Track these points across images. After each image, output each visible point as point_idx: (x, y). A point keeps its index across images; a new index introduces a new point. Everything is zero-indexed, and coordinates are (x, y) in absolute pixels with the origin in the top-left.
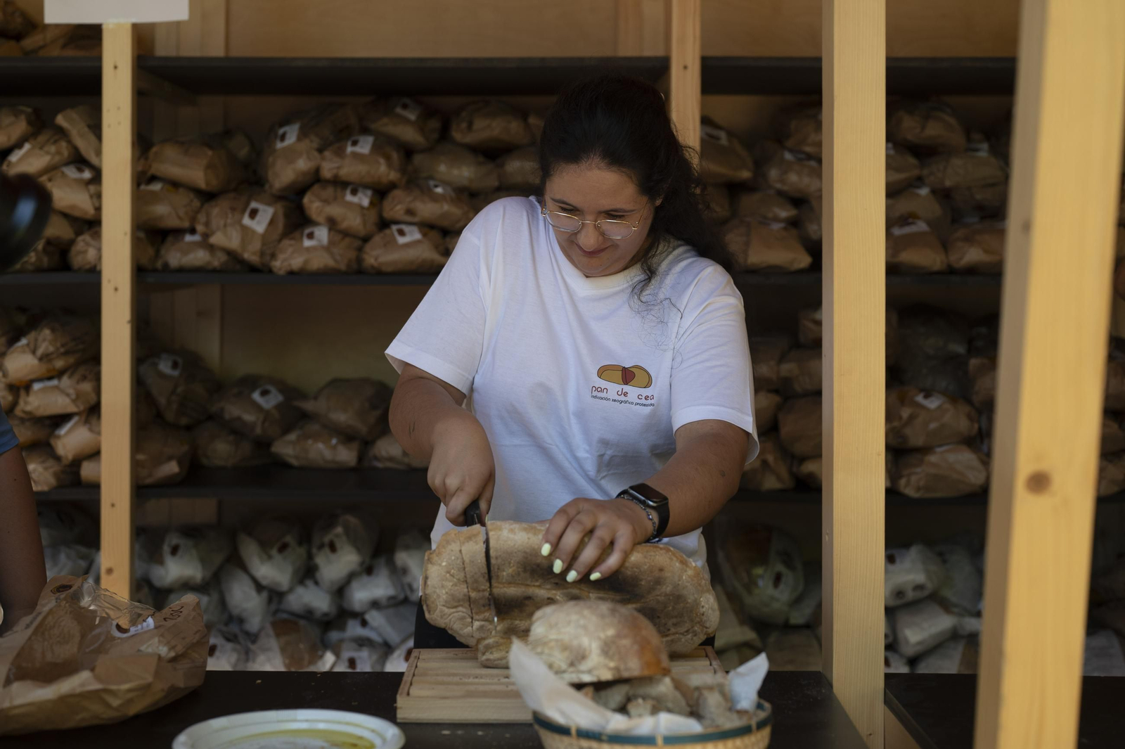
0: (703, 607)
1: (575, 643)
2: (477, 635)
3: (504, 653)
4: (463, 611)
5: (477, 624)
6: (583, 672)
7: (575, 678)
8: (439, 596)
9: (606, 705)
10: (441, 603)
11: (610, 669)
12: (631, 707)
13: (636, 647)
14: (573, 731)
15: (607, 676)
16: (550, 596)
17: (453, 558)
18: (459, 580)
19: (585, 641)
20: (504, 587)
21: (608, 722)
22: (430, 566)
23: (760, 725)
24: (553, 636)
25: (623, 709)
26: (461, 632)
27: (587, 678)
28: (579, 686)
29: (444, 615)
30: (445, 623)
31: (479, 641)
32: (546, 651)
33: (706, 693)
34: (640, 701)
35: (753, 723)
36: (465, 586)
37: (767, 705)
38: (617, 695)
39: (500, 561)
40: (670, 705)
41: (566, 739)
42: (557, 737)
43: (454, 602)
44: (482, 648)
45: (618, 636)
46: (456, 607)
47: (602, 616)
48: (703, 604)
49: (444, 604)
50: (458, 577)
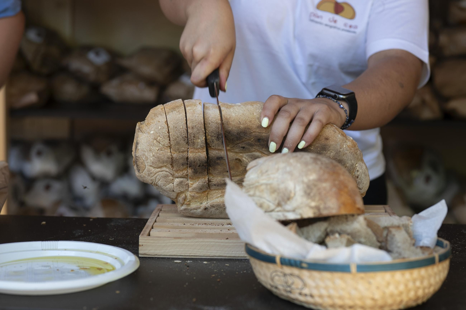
0: (358, 171)
1: (282, 186)
2: (177, 190)
3: (198, 204)
4: (166, 170)
5: (177, 181)
6: (288, 211)
7: (282, 216)
8: (147, 158)
9: (307, 238)
10: (149, 164)
11: (311, 208)
12: (328, 241)
13: (334, 189)
14: (278, 260)
15: (309, 214)
16: (237, 157)
17: (160, 127)
18: (164, 145)
19: (291, 185)
20: (199, 152)
21: (308, 252)
22: (140, 133)
23: (442, 258)
24: (263, 180)
25: (322, 243)
26: (164, 188)
27: (291, 216)
28: (285, 223)
29: (151, 173)
30: (151, 180)
31: (178, 195)
32: (258, 193)
33: (393, 231)
34: (337, 235)
35: (436, 256)
36: (169, 151)
37: (446, 242)
38: (318, 230)
39: (195, 130)
40: (363, 240)
41: (271, 266)
42: (264, 264)
43: (160, 163)
44: (181, 200)
45: (320, 180)
46: (161, 167)
47: (306, 164)
48: (358, 169)
49: (151, 164)
50: (163, 144)
